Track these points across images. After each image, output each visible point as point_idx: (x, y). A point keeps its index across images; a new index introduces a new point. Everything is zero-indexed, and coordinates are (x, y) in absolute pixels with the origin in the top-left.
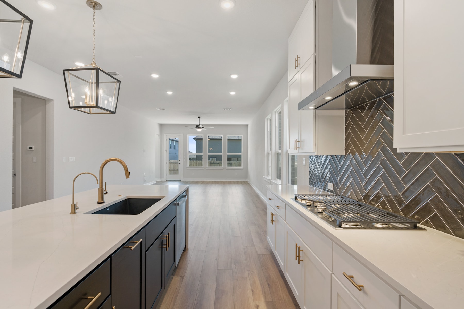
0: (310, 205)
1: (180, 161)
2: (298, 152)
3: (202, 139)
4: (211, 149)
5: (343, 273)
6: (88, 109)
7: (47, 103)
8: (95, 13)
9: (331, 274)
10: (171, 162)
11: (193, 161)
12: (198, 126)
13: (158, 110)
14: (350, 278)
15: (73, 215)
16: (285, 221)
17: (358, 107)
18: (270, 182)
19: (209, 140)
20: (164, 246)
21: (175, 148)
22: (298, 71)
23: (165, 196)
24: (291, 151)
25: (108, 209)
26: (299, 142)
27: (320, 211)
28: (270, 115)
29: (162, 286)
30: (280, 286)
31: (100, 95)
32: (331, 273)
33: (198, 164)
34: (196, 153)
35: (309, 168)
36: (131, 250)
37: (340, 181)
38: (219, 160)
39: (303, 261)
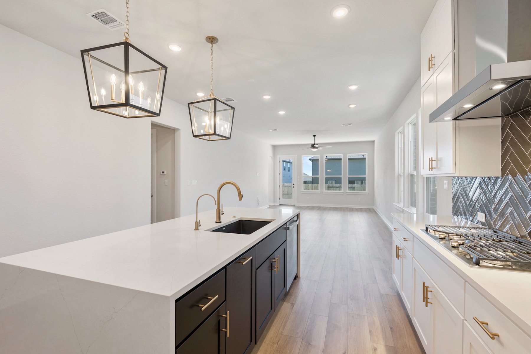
0: (444, 237)
1: (294, 184)
2: (433, 174)
3: (318, 160)
4: (329, 170)
5: (474, 318)
6: (208, 137)
7: (175, 132)
8: (213, 47)
9: (463, 320)
10: (285, 185)
11: (308, 184)
12: (313, 146)
13: (271, 131)
14: (484, 325)
15: (197, 231)
16: (412, 256)
17: (519, 112)
18: (402, 211)
19: (326, 161)
20: (274, 269)
21: (289, 170)
22: (433, 74)
23: (275, 220)
24: (425, 171)
25: (224, 229)
26: (435, 160)
27: (455, 245)
28: (402, 128)
29: (272, 308)
30: (405, 332)
31: (218, 123)
32: (462, 318)
33: (314, 187)
34: (313, 175)
35: (452, 194)
36: (243, 264)
37: (496, 210)
38: (339, 184)
39: (432, 303)
